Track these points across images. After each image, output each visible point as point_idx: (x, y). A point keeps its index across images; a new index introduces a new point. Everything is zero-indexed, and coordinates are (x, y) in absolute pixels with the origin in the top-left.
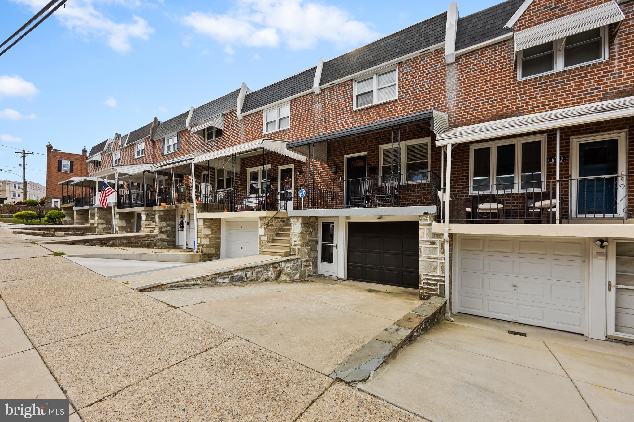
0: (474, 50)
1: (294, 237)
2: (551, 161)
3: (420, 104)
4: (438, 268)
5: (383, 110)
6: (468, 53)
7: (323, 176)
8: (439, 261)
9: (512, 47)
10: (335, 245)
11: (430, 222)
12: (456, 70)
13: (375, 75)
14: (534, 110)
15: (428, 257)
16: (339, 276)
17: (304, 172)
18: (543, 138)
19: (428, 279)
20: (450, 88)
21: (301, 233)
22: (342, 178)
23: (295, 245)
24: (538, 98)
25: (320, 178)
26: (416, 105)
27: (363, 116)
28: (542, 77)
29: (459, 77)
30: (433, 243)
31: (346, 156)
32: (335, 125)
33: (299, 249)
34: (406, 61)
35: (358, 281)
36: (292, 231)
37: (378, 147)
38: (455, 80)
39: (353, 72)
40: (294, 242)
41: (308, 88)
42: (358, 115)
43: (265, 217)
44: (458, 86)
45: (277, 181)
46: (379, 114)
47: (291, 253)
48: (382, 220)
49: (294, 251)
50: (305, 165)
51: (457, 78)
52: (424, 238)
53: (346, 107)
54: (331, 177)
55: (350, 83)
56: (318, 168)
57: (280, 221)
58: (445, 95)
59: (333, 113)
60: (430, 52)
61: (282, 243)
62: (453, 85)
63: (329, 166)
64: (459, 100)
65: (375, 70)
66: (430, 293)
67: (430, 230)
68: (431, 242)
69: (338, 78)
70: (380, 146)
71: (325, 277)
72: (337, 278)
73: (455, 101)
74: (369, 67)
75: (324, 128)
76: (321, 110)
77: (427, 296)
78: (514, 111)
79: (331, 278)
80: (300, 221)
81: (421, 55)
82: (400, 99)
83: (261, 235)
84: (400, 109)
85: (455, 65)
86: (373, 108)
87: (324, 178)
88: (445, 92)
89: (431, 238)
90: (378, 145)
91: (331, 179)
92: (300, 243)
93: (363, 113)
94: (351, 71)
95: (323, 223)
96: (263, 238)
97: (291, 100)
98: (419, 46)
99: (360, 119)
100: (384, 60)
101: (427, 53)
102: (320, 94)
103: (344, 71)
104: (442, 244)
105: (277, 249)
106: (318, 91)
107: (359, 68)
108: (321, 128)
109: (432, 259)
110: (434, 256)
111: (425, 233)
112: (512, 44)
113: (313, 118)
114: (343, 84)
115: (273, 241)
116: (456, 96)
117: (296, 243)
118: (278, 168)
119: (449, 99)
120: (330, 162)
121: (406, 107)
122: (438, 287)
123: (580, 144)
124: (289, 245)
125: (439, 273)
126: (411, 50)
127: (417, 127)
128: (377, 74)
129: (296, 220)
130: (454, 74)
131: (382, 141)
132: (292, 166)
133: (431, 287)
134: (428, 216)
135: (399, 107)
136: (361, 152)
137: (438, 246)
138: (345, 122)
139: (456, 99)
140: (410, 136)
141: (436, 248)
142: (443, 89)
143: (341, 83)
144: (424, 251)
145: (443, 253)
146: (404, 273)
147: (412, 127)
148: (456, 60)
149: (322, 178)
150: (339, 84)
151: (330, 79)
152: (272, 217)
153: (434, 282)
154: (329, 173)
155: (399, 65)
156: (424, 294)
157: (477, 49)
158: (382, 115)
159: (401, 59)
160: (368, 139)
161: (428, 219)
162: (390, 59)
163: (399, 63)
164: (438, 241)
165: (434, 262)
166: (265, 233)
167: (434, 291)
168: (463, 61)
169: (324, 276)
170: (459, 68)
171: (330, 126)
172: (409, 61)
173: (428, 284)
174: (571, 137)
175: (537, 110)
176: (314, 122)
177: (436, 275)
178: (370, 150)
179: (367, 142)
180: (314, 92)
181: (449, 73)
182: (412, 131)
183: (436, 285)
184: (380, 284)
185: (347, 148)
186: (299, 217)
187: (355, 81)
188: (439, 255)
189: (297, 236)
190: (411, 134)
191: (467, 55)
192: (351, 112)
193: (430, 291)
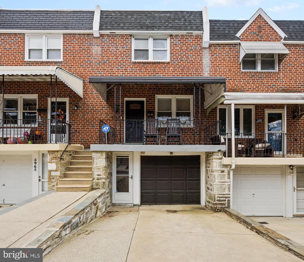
0: (219, 43)
1: (97, 171)
2: (257, 121)
3: (186, 70)
4: (226, 188)
5: (159, 68)
6: (216, 44)
7: (103, 113)
8: (227, 184)
9: (239, 49)
10: (130, 176)
11: (221, 157)
12: (209, 54)
13: (151, 38)
14: (249, 91)
15: (220, 181)
16: (135, 203)
17: (81, 107)
18: (253, 108)
19: (219, 197)
20: (205, 65)
21: (105, 167)
22: (123, 117)
23: (98, 179)
24: (251, 84)
25: (99, 115)
26: (183, 70)
27: (142, 68)
28: (252, 72)
29: (211, 59)
30: (223, 172)
31: (126, 99)
32: (115, 70)
33: (104, 183)
34: (175, 35)
35: (150, 205)
36: (95, 165)
37: (155, 96)
38: (208, 60)
39: (133, 29)
40: (97, 176)
41: (86, 29)
42: (137, 66)
43: (58, 151)
44: (210, 65)
45: (47, 113)
46: (155, 70)
47: (94, 187)
48: (174, 155)
49: (97, 184)
50: (82, 101)
51: (210, 59)
52: (217, 168)
53: (126, 57)
54: (111, 115)
55: (129, 37)
56: (98, 105)
57: (68, 155)
58: (202, 68)
59: (113, 59)
60: (192, 35)
61: (78, 177)
62: (207, 63)
63: (109, 105)
64: (210, 74)
65: (152, 34)
66: (221, 207)
67: (221, 162)
68: (221, 171)
69: (118, 29)
70: (156, 96)
71: (121, 205)
72: (132, 205)
73: (209, 74)
74: (147, 29)
75: (103, 70)
76: (100, 53)
77: (219, 209)
78: (240, 89)
79: (127, 206)
80: (104, 155)
81: (186, 35)
82: (171, 62)
83: (51, 171)
84: (172, 70)
85: (208, 49)
86: (150, 64)
87: (104, 115)
88: (202, 66)
89: (221, 168)
90: (154, 94)
91: (112, 117)
92: (104, 177)
93: (142, 66)
94: (131, 28)
95: (117, 156)
96: (53, 174)
97: (64, 34)
98: (186, 28)
99: (139, 70)
100: (159, 28)
101: (191, 35)
102: (99, 38)
103: (124, 25)
104: (228, 172)
105: (76, 184)
106: (96, 35)
107: (138, 27)
108: (101, 69)
109: (222, 183)
110: (224, 180)
111: (218, 165)
112: (239, 48)
113: (91, 58)
114: (122, 36)
115: (65, 176)
116: (209, 71)
117: (100, 177)
118: (47, 99)
119: (205, 72)
120: (110, 101)
121: (176, 70)
122: (226, 202)
123: (268, 113)
124: (91, 179)
125: (227, 192)
126: (180, 29)
127: (184, 87)
128: (152, 37)
129: (99, 155)
130: (208, 55)
131: (158, 92)
132: (67, 100)
133: (222, 202)
134: (220, 153)
135: (171, 69)
136: (140, 97)
137: (226, 173)
138: (124, 70)
139: (209, 73)
140: (179, 92)
141: (225, 175)
142: (201, 64)
143: (120, 35)
144: (217, 178)
145: (229, 178)
146: (188, 194)
147: (181, 86)
148: (209, 46)
149: (102, 115)
150: (118, 35)
151: (110, 27)
152: (64, 151)
153: (224, 199)
154: (110, 111)
155: (170, 37)
156: (218, 208)
157: (221, 43)
158: (158, 72)
159: (172, 33)
160: (146, 88)
161: (220, 154)
162: (165, 29)
163: (170, 35)
164: (226, 170)
165: (224, 184)
166: (57, 168)
167: (224, 205)
168: (213, 48)
169: (119, 205)
170: (211, 53)
171: (110, 70)
172: (178, 36)
173: (220, 200)
174: (265, 109)
175: (251, 91)
176: (92, 62)
177: (225, 193)
178: (148, 97)
179: (145, 90)
180: (93, 34)
181: (205, 54)
182: (180, 88)
183: (225, 200)
184: (169, 204)
185: (127, 92)
186: (104, 151)
187: (133, 37)
188: (227, 180)
189: (101, 170)
190: (180, 90)
191: (215, 45)
192: (131, 62)
193: (221, 205)
